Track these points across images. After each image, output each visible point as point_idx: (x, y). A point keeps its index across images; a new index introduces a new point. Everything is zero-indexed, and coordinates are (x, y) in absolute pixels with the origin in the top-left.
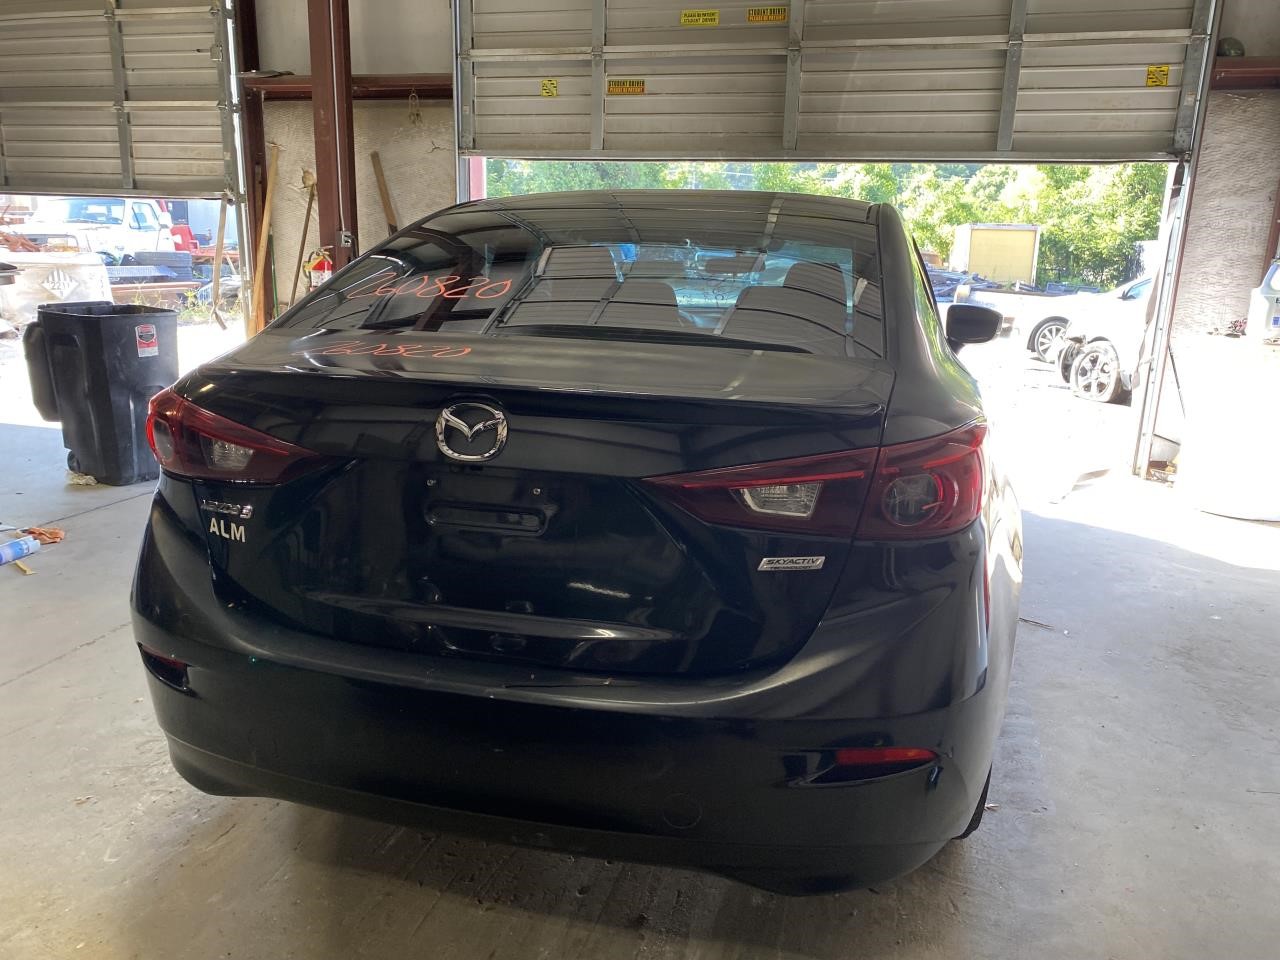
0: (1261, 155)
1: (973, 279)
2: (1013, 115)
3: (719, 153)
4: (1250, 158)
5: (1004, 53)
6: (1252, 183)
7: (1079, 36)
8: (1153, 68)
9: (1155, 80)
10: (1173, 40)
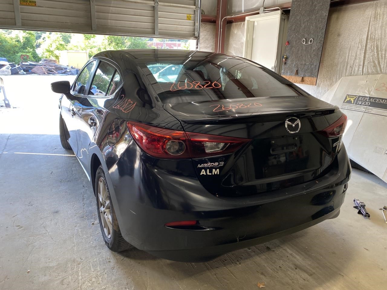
0: (209, 39)
1: (71, 68)
2: (158, 25)
3: (70, 30)
4: (207, 39)
5: (154, 7)
6: (208, 46)
7: (172, 4)
8: (188, 15)
9: (189, 18)
10: (192, 8)
